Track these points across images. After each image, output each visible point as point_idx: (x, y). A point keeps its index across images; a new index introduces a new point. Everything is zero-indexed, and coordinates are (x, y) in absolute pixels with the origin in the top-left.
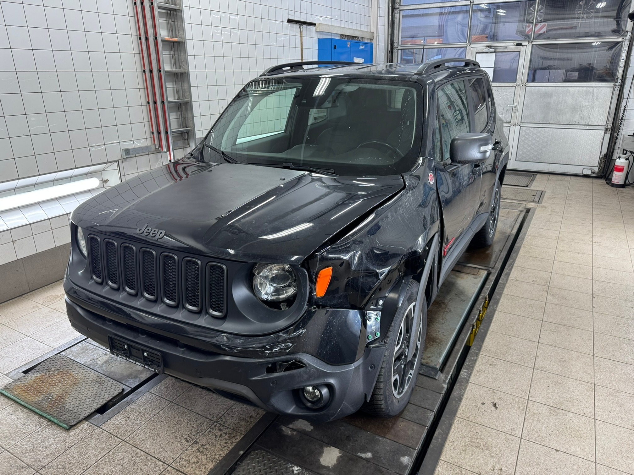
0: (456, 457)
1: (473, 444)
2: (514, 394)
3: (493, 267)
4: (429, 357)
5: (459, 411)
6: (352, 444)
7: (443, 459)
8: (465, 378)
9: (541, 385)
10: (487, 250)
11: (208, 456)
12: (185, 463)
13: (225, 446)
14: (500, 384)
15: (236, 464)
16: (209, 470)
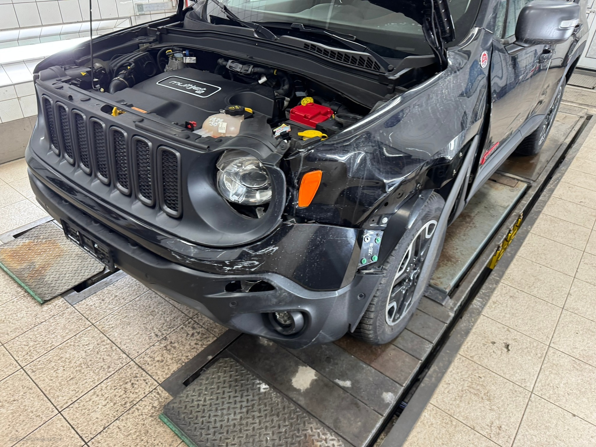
0: (449, 402)
1: (472, 391)
2: (533, 337)
3: (534, 180)
4: (439, 278)
5: (463, 347)
6: (331, 368)
7: (432, 403)
8: (478, 309)
9: (568, 330)
10: (532, 158)
11: (175, 356)
12: (149, 360)
13: (194, 348)
14: (518, 322)
15: (201, 369)
16: (172, 372)
